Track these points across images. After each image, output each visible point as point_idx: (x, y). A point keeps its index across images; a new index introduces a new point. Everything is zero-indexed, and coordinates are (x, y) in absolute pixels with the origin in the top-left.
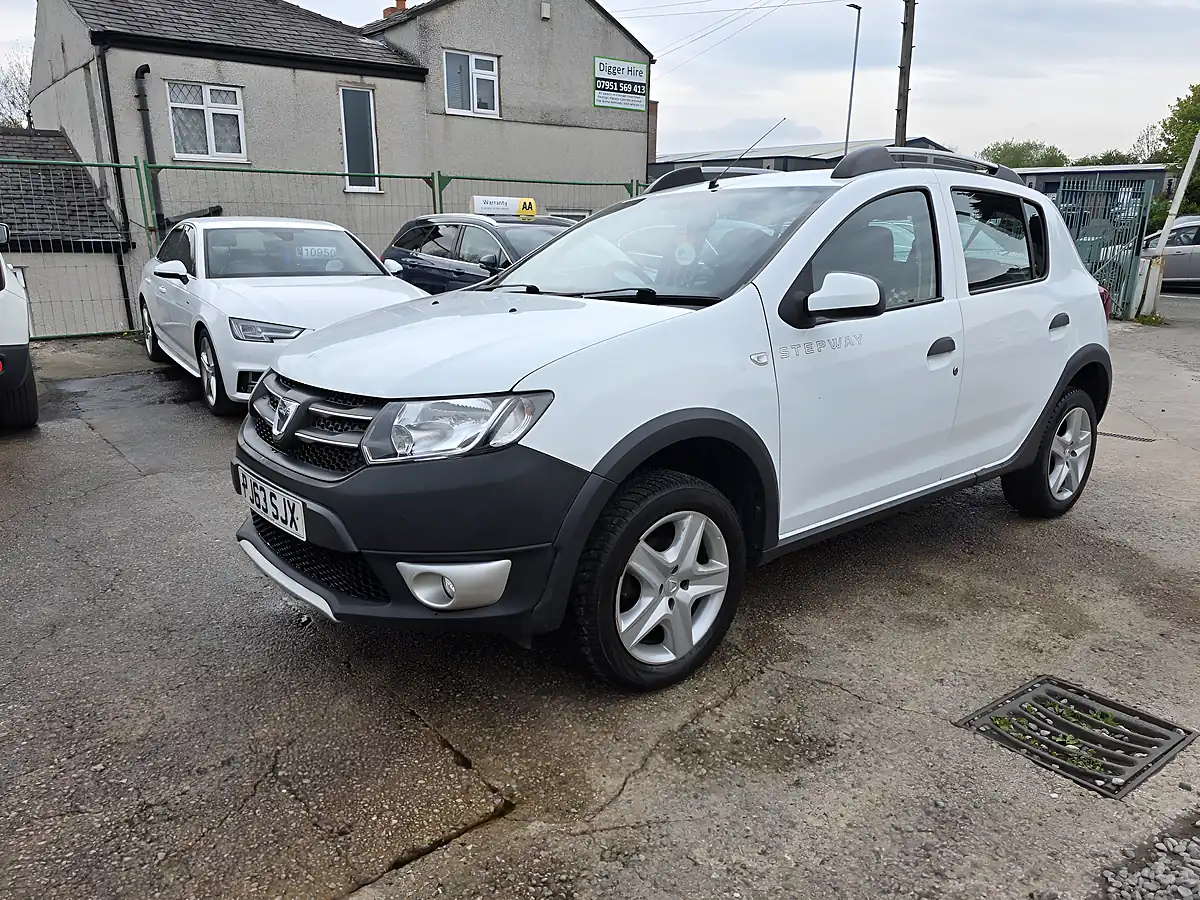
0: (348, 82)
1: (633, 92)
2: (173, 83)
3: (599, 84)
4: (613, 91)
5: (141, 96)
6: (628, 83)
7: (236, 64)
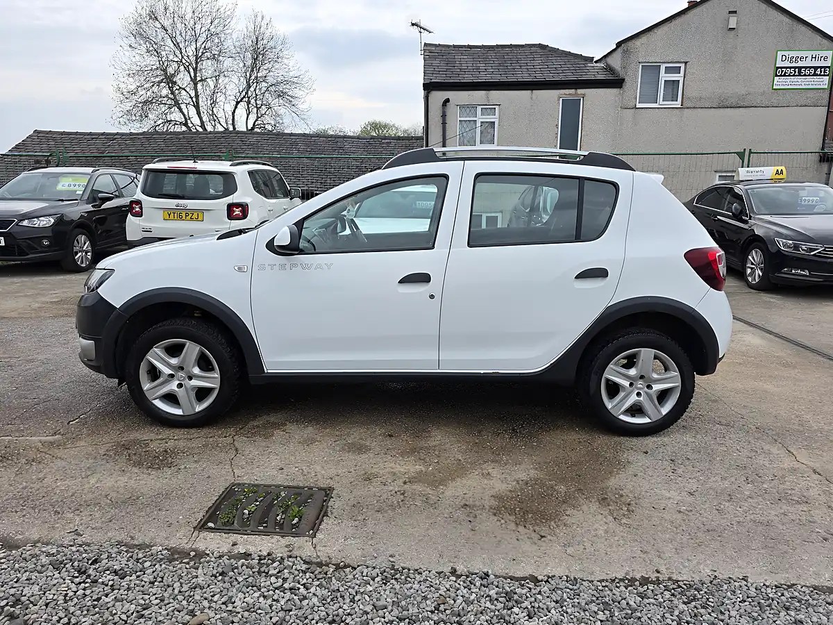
0: (567, 95)
1: (815, 75)
2: (462, 107)
3: (780, 72)
4: (794, 75)
5: (444, 116)
6: (811, 67)
7: (498, 92)
